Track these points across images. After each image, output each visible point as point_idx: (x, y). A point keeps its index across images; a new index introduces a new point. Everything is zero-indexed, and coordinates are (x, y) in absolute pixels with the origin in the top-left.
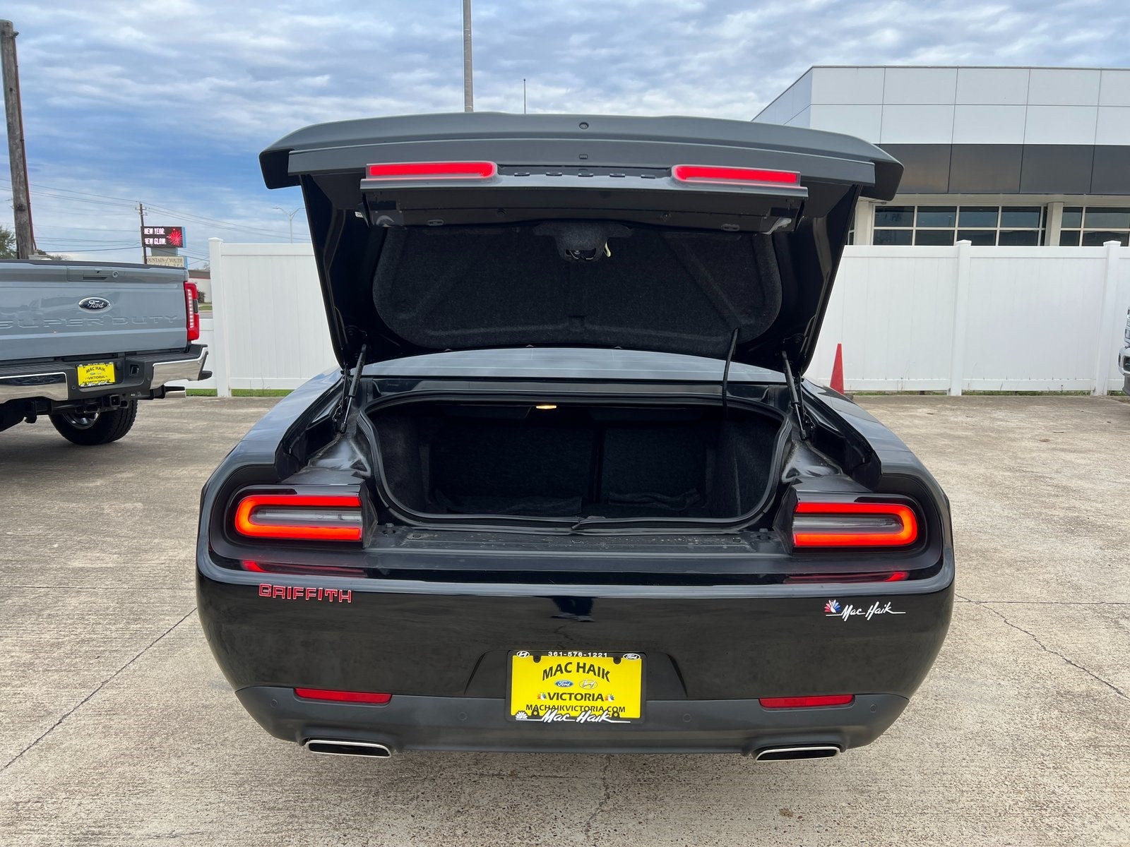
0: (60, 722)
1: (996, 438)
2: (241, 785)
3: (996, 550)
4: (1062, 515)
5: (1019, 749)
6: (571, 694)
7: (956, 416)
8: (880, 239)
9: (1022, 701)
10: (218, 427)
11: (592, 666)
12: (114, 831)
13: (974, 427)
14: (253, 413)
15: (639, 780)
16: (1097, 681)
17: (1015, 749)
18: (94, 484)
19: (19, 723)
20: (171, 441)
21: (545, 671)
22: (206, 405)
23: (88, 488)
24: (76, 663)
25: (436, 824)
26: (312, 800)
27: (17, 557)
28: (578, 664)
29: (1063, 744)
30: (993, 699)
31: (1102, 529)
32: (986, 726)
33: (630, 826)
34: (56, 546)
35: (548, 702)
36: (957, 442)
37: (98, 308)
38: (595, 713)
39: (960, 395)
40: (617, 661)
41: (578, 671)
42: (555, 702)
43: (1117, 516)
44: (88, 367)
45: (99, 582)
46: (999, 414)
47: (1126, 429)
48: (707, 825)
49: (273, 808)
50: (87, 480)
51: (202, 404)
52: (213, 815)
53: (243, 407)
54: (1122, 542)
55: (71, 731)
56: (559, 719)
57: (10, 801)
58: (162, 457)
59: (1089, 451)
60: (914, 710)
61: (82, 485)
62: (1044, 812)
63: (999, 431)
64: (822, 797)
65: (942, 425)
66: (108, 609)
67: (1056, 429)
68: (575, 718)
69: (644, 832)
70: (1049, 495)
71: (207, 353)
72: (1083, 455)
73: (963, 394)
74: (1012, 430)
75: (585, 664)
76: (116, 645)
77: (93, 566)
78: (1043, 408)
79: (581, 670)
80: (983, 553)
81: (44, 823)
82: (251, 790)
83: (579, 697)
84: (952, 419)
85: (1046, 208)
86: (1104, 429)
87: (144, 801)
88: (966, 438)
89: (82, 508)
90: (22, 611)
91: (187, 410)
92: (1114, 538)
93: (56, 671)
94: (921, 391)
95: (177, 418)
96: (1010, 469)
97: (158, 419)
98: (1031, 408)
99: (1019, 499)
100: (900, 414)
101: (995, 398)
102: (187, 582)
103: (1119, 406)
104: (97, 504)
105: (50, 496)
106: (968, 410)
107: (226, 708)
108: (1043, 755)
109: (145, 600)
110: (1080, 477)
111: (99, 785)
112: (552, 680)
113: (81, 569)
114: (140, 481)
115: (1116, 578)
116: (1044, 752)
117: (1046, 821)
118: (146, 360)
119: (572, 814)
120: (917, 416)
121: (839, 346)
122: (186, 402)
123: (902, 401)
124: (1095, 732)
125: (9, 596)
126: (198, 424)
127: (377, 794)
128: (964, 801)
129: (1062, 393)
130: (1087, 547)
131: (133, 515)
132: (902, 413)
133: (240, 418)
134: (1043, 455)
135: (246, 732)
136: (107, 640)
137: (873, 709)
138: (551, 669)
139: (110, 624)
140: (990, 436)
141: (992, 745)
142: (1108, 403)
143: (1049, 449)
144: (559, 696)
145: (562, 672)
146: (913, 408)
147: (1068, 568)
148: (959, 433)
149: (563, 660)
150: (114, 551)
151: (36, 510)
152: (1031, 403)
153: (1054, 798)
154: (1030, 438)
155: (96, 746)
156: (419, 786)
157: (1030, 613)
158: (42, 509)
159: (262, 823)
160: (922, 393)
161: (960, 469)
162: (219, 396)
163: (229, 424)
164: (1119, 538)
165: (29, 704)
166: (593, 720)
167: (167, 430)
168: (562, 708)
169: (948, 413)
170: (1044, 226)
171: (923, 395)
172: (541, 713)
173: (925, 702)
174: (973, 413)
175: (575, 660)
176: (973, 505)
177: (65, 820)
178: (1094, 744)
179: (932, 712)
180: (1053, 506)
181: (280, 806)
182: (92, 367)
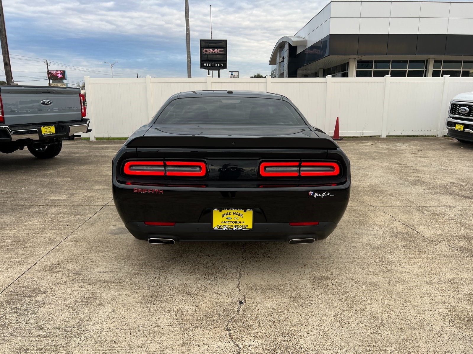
0: (59, 244)
1: (395, 153)
2: (124, 260)
3: (386, 191)
4: (413, 179)
5: (379, 247)
6: (231, 222)
7: (382, 145)
8: (359, 75)
9: (384, 235)
10: (93, 152)
11: (237, 213)
12: (85, 271)
13: (388, 149)
14: (106, 146)
15: (254, 256)
16: (411, 229)
17: (378, 247)
18: (50, 172)
19: (45, 244)
20: (76, 157)
21: (223, 215)
22: (86, 143)
23: (48, 173)
24: (60, 227)
25: (189, 268)
26: (148, 263)
27: (29, 196)
28: (233, 212)
29: (394, 246)
30: (374, 234)
31: (426, 183)
32: (370, 242)
33: (250, 268)
34: (42, 192)
35: (224, 224)
36: (380, 154)
37: (48, 104)
38: (239, 227)
39: (385, 137)
40: (245, 211)
41: (233, 214)
42: (226, 224)
43: (434, 179)
44: (45, 127)
45: (61, 203)
46: (398, 144)
47: (446, 149)
48: (275, 267)
49: (136, 265)
50: (47, 171)
51: (85, 143)
52: (116, 267)
53: (101, 144)
54: (433, 187)
55: (64, 246)
56: (228, 229)
57: (49, 264)
58: (73, 162)
59: (430, 157)
60: (347, 238)
61: (45, 172)
62: (383, 263)
63: (397, 151)
64: (313, 260)
65: (376, 148)
66: (67, 212)
67: (419, 150)
68: (233, 229)
69: (255, 269)
70: (411, 173)
71: (89, 122)
72: (427, 159)
73: (386, 137)
74: (402, 150)
75: (235, 212)
76: (73, 222)
77: (58, 199)
78: (416, 142)
79: (234, 214)
80: (381, 192)
81: (62, 270)
82: (127, 261)
83: (233, 222)
84: (380, 146)
85: (427, 61)
86: (438, 149)
87: (93, 264)
88: (384, 153)
89: (48, 180)
90: (36, 212)
91: (79, 146)
92: (430, 186)
93: (54, 230)
94: (370, 136)
95: (76, 148)
96: (398, 164)
97: (68, 149)
98: (412, 142)
99: (399, 174)
100: (360, 144)
101: (399, 138)
102: (93, 203)
103: (446, 141)
104: (53, 179)
105: (34, 176)
106: (387, 143)
107: (115, 240)
108: (387, 249)
109: (79, 209)
110: (424, 166)
111: (78, 260)
112: (225, 217)
113: (54, 200)
114: (67, 171)
115: (427, 199)
116: (388, 248)
117: (384, 266)
118: (67, 124)
119: (232, 265)
120: (367, 145)
121: (338, 118)
122: (78, 143)
123: (362, 140)
124: (406, 243)
125: (30, 208)
126: (85, 151)
127: (169, 261)
128: (358, 261)
129: (425, 136)
130: (420, 189)
131: (68, 182)
132: (361, 144)
133: (101, 148)
134: (412, 159)
135: (123, 246)
136: (69, 221)
137: (325, 226)
138: (225, 214)
139: (69, 216)
140: (393, 152)
141: (371, 247)
142: (443, 139)
143: (414, 157)
144: (228, 222)
145: (228, 215)
146: (366, 142)
147: (410, 196)
148: (382, 151)
149: (228, 211)
150: (64, 194)
151: (30, 181)
152: (412, 140)
153: (387, 260)
154: (408, 153)
155: (74, 250)
156: (182, 259)
157: (393, 210)
158: (33, 180)
159: (133, 269)
160: (371, 136)
161: (380, 164)
162: (91, 140)
163: (97, 151)
164: (432, 186)
165: (47, 239)
166: (238, 229)
167: (73, 153)
168: (228, 226)
169: (379, 144)
170: (426, 68)
171: (371, 138)
172: (222, 227)
173: (351, 236)
174: (389, 144)
175: (232, 211)
176: (382, 176)
177: (69, 269)
178: (405, 246)
179: (353, 238)
180: (411, 176)
181: (138, 264)
182: (46, 127)
